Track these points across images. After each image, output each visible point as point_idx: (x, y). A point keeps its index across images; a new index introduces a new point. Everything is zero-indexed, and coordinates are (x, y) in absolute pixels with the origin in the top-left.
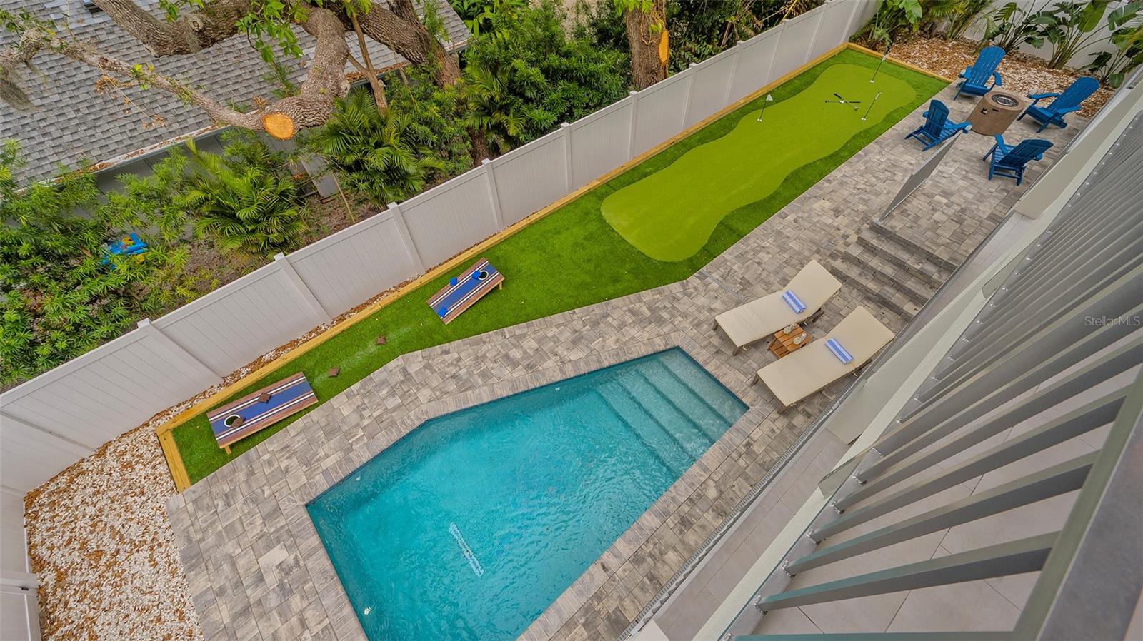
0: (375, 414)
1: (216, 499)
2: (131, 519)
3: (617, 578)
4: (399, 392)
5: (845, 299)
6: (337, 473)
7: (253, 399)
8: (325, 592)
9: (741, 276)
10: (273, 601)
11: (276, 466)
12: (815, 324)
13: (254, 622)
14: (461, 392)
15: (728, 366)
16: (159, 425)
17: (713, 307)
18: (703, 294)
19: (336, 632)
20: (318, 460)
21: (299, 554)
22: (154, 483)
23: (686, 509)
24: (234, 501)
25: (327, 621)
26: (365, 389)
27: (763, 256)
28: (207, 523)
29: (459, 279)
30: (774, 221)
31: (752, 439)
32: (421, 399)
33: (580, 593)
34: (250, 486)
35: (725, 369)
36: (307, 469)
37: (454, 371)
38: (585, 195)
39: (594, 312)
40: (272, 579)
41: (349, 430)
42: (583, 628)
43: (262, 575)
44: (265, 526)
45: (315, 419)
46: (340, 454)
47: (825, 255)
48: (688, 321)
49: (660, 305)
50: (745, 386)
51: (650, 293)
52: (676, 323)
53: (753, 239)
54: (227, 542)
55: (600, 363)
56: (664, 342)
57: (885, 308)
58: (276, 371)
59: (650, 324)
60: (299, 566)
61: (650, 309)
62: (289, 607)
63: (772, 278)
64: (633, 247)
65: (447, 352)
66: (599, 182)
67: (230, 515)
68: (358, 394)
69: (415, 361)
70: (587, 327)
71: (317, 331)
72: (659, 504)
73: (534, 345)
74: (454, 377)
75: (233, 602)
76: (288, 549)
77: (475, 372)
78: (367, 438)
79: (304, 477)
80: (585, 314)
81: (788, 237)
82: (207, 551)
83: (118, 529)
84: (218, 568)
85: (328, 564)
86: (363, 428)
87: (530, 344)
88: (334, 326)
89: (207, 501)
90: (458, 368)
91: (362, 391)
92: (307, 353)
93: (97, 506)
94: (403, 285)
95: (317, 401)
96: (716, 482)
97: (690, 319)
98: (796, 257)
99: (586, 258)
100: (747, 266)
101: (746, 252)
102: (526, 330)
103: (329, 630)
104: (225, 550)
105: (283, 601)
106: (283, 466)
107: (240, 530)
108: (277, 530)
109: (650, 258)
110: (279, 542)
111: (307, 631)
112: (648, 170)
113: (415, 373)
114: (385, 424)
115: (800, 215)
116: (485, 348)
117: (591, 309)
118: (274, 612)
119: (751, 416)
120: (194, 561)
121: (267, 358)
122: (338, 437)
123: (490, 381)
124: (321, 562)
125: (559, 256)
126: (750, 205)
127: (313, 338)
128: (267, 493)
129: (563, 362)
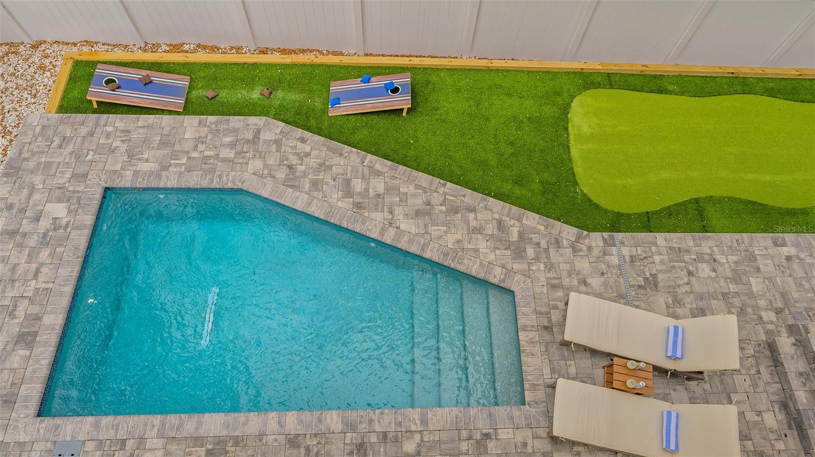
0: (207, 153)
1: (57, 136)
2: (16, 110)
3: (264, 441)
4: (238, 148)
5: (755, 385)
6: (143, 180)
7: (136, 75)
8: (66, 263)
9: (654, 272)
10: (33, 241)
11: (110, 141)
12: (686, 382)
13: (11, 246)
14: (284, 185)
15: (543, 349)
16: (82, 50)
17: (589, 280)
18: (592, 260)
19: (50, 298)
20: (139, 159)
21: (72, 221)
22: (46, 94)
23: (374, 439)
24: (65, 147)
25: (50, 285)
26: (216, 126)
27: (705, 270)
28: (38, 150)
29: (373, 79)
30: (761, 242)
31: (496, 434)
32: (250, 166)
33: (227, 426)
34: (83, 144)
35: (537, 349)
36: (127, 160)
37: (294, 162)
38: (574, 73)
39: (463, 198)
40: (44, 224)
41: (178, 151)
42: (204, 452)
43: (40, 217)
44: (69, 182)
45: (163, 124)
46: (157, 167)
47: (784, 321)
48: (548, 275)
49: (535, 238)
50: (541, 382)
51: (537, 219)
52: (534, 268)
53: (711, 243)
54: (39, 173)
55: (423, 249)
56: (502, 277)
57: (795, 432)
58: (174, 63)
59: (506, 249)
60: (66, 230)
61: (521, 235)
62: (38, 253)
63: (688, 300)
64: (571, 160)
65: (303, 140)
66: (600, 67)
67: (56, 155)
68: (208, 127)
69: (272, 129)
70: (444, 208)
71: (239, 50)
72: (355, 414)
73: (381, 189)
74: (290, 167)
75: (11, 221)
76: (70, 211)
77: (310, 176)
78: (185, 168)
79: (121, 165)
80: (454, 193)
81: (758, 270)
82: (24, 170)
83: (5, 111)
84: (21, 188)
85: (84, 244)
86: (189, 158)
87: (378, 185)
88: (254, 54)
89: (50, 133)
90: (300, 162)
91: (213, 126)
92: (206, 63)
93: (7, 85)
94: (335, 53)
95: (181, 111)
96: (422, 441)
97: (551, 275)
98: (743, 298)
99: (512, 139)
100: (674, 267)
101: (688, 251)
102: (386, 169)
103: (47, 293)
104: (34, 179)
105: (38, 247)
106: (114, 145)
107: (53, 172)
108: (74, 192)
109: (577, 184)
110: (68, 201)
111: (35, 281)
112: (670, 87)
113: (264, 140)
114: (207, 167)
115: (802, 255)
116: (337, 160)
117: (463, 193)
118: (27, 249)
119: (518, 413)
120: (12, 171)
121: (186, 47)
122: (166, 152)
123: (315, 194)
124: (81, 239)
125: (487, 119)
126: (754, 203)
127: (231, 53)
128: (89, 157)
129: (391, 224)
